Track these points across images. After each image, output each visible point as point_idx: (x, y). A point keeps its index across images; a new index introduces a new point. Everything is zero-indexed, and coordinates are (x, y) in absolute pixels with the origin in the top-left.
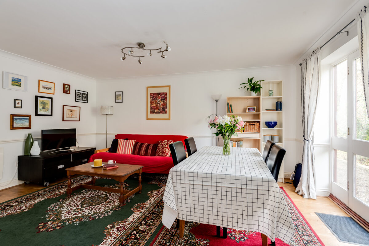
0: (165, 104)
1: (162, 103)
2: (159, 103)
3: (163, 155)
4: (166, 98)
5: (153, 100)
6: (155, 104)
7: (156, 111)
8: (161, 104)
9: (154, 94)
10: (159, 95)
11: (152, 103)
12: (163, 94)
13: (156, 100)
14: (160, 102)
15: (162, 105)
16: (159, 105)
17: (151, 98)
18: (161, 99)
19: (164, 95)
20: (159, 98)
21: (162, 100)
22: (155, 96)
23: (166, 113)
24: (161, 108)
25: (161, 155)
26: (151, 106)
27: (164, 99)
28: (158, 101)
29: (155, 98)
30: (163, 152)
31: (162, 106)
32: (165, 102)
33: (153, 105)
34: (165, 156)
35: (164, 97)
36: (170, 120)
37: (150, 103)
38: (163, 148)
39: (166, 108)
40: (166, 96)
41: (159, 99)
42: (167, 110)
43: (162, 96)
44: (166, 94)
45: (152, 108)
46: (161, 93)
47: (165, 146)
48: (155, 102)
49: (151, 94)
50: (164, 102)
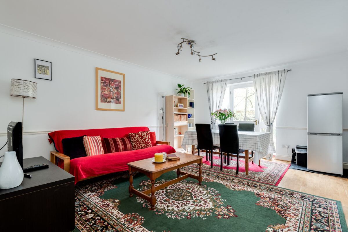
0: (118, 93)
1: (116, 91)
2: (112, 91)
3: (147, 146)
4: (120, 86)
5: (105, 86)
6: (108, 92)
7: (108, 101)
8: (114, 92)
9: (106, 79)
10: (112, 81)
11: (104, 90)
12: (117, 81)
13: (109, 87)
14: (114, 91)
15: (116, 93)
16: (112, 93)
17: (101, 83)
18: (114, 86)
19: (118, 83)
20: (113, 85)
21: (115, 88)
22: (107, 81)
23: (120, 103)
24: (115, 97)
25: (144, 147)
26: (101, 93)
27: (118, 88)
28: (111, 88)
29: (107, 84)
30: (146, 143)
31: (115, 95)
32: (119, 91)
33: (104, 93)
34: (150, 146)
35: (118, 85)
36: (124, 111)
37: (101, 89)
38: (145, 139)
39: (121, 97)
40: (120, 85)
41: (112, 87)
42: (121, 100)
43: (116, 83)
44: (120, 82)
45: (103, 95)
46: (115, 80)
47: (145, 136)
48: (108, 90)
49: (102, 78)
50: (117, 90)
